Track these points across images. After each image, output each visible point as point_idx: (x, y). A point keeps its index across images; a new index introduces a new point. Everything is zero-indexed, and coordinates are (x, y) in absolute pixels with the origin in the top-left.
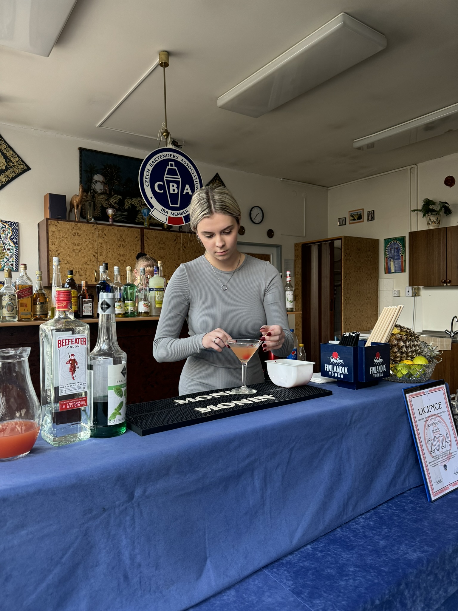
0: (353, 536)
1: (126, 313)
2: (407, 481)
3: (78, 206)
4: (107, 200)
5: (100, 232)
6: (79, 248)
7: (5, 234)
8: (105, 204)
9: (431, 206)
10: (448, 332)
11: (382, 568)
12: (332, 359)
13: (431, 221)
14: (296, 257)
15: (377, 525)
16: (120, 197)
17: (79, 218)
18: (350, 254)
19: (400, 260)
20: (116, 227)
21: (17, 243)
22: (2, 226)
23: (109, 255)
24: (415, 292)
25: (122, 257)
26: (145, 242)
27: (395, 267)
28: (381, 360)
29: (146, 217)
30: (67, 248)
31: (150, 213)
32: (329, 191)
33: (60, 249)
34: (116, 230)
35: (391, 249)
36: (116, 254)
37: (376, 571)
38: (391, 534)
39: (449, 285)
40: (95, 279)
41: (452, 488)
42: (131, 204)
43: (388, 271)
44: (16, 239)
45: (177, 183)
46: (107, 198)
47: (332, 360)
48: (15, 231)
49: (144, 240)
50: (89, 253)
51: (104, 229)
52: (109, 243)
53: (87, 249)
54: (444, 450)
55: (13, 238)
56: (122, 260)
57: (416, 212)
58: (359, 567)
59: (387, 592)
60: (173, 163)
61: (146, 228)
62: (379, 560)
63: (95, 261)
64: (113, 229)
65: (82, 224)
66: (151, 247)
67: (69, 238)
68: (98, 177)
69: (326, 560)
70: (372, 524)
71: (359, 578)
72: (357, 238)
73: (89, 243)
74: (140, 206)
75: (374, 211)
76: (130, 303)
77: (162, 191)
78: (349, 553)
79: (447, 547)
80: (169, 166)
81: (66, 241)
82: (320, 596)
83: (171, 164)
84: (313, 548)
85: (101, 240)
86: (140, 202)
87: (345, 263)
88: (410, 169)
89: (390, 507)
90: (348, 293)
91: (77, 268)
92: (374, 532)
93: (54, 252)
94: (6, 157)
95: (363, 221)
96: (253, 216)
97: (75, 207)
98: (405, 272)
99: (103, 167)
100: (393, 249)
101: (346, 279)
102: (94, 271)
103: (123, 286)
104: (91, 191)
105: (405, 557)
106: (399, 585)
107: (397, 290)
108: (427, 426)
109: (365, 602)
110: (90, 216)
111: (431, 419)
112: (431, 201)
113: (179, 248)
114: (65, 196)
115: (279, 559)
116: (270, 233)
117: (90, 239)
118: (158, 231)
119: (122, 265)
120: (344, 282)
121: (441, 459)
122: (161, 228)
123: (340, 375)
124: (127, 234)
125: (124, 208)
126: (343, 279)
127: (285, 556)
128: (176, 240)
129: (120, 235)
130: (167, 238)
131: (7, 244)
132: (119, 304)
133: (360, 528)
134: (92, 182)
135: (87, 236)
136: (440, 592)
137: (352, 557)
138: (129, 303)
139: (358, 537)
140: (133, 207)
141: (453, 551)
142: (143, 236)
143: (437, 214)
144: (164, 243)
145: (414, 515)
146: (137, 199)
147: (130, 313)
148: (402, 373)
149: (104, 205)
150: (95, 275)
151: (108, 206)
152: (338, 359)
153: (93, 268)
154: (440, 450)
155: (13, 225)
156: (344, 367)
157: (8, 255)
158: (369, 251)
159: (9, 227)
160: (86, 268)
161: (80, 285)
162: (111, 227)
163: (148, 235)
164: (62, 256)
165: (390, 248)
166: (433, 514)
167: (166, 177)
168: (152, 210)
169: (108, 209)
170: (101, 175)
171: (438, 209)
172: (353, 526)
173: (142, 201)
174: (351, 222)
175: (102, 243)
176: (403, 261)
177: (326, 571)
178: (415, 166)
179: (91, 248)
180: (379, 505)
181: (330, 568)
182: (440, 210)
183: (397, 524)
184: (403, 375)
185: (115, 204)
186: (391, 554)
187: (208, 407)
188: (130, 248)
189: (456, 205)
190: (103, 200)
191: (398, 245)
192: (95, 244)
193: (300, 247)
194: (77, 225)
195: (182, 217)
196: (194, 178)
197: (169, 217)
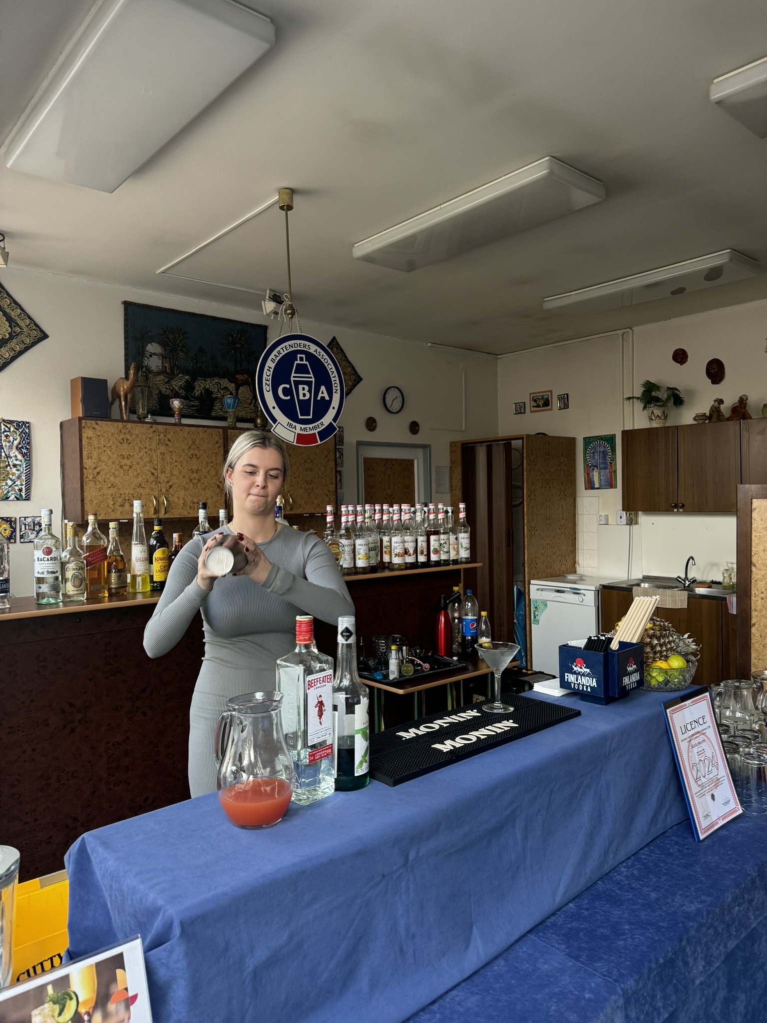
0: (618, 890)
2: (669, 816)
3: (126, 396)
4: (167, 382)
5: (162, 435)
6: (128, 462)
7: (9, 442)
8: (165, 390)
9: (654, 392)
10: (681, 580)
11: (660, 924)
12: (575, 666)
13: (654, 416)
14: (452, 462)
15: (642, 874)
16: (187, 377)
17: (127, 415)
18: (534, 461)
19: (608, 471)
20: (185, 427)
21: (28, 456)
22: (4, 429)
23: (176, 472)
24: (631, 518)
25: (195, 473)
27: (601, 480)
28: (634, 666)
29: (231, 410)
30: (110, 463)
32: (499, 362)
33: (101, 465)
34: (185, 433)
35: (594, 453)
36: (186, 470)
37: (654, 927)
38: (660, 883)
39: (681, 510)
40: (155, 510)
41: (721, 823)
42: (205, 388)
43: (590, 485)
44: (26, 448)
45: (309, 384)
46: (167, 380)
47: (575, 669)
48: (24, 436)
50: (145, 470)
51: (168, 431)
52: (175, 452)
53: (141, 463)
54: (711, 776)
55: (22, 447)
56: (195, 479)
57: (631, 400)
58: (635, 924)
59: (670, 949)
60: (304, 356)
61: (228, 428)
62: (655, 915)
63: (154, 483)
64: (181, 430)
65: (133, 425)
67: (114, 447)
68: (152, 348)
69: (596, 918)
70: (636, 873)
71: (637, 936)
73: (145, 454)
74: (219, 392)
75: (567, 394)
77: (289, 398)
78: (619, 909)
79: (726, 895)
80: (297, 361)
81: (109, 452)
82: (601, 958)
83: (300, 357)
84: (577, 907)
85: (162, 449)
86: (218, 385)
87: (528, 475)
88: (623, 335)
89: (654, 851)
90: (533, 520)
91: (127, 494)
92: (641, 883)
93: (90, 470)
94: (9, 319)
95: (551, 409)
96: (389, 402)
97: (122, 399)
98: (616, 487)
99: (161, 332)
100: (597, 453)
101: (530, 499)
102: (153, 496)
104: (142, 369)
105: (682, 909)
106: (681, 940)
107: (603, 514)
108: (691, 747)
109: (650, 962)
110: (143, 411)
111: (695, 738)
112: (654, 385)
114: (106, 380)
115: (542, 922)
116: (414, 428)
117: (146, 448)
119: (195, 487)
120: (527, 504)
121: (708, 788)
123: (587, 688)
124: (203, 438)
125: (193, 394)
126: (525, 499)
127: (548, 918)
129: (192, 440)
131: (12, 457)
133: (624, 879)
134: (145, 355)
135: (141, 443)
136: (721, 948)
137: (624, 913)
139: (624, 890)
140: (208, 392)
141: (732, 900)
142: (227, 440)
143: (662, 405)
145: (683, 860)
146: (213, 380)
148: (657, 680)
149: (164, 390)
150: (155, 503)
151: (168, 392)
152: (583, 668)
153: (152, 493)
154: (707, 776)
155: (22, 427)
156: (591, 679)
157: (13, 474)
158: (562, 455)
159: (15, 430)
160: (140, 494)
161: (130, 521)
162: (178, 429)
164: (103, 475)
165: (592, 452)
166: (704, 856)
167: (294, 377)
168: (274, 426)
169: (173, 399)
170: (158, 343)
171: (665, 396)
172: (615, 877)
173: (222, 384)
174: (533, 409)
175: (164, 454)
176: (612, 472)
177: (599, 931)
178: (628, 330)
179: (147, 461)
180: (640, 850)
181: (602, 927)
182: (667, 399)
183: (665, 871)
184: (659, 682)
185: (181, 388)
186: (666, 907)
187: (445, 742)
188: (207, 459)
189: (691, 392)
190: (162, 383)
191: (604, 447)
192: (154, 455)
193: (459, 447)
194: (125, 426)
195: (315, 433)
196: (332, 376)
197: (298, 434)
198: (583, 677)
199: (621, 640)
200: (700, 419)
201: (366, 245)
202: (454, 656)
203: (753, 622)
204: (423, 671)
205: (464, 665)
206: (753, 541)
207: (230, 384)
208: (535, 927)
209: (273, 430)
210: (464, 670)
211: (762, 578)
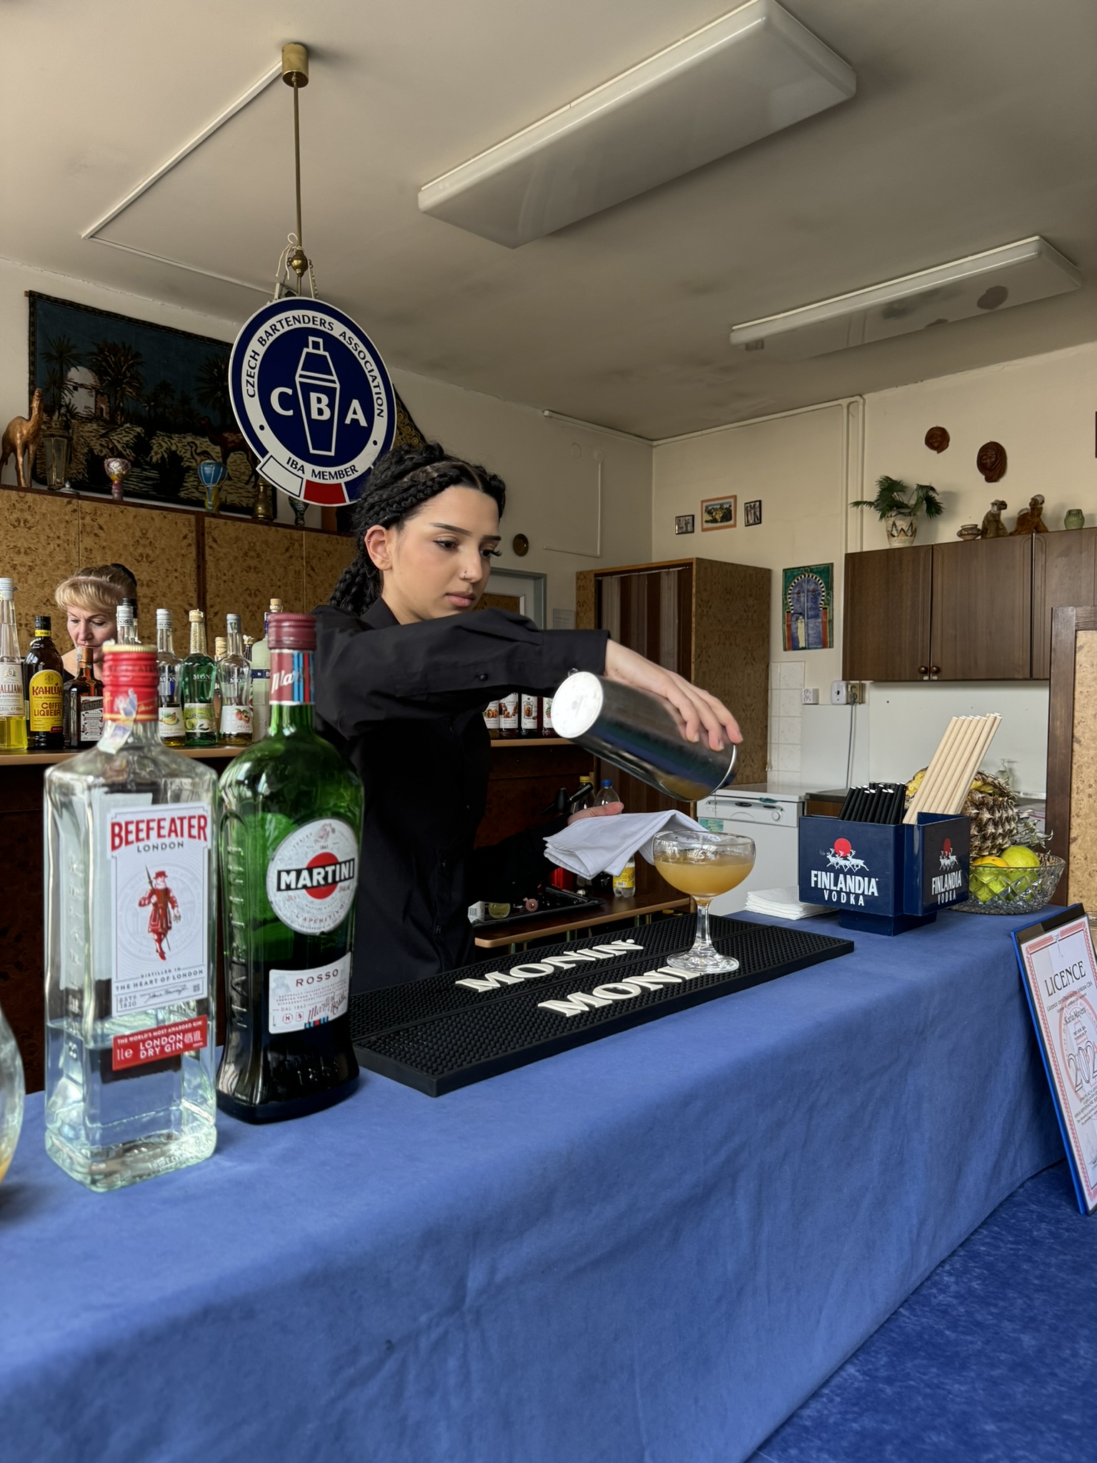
0: (948, 1329)
1: (189, 736)
3: (25, 447)
4: (103, 436)
5: (88, 519)
6: (27, 560)
8: (99, 448)
9: (896, 494)
11: (1065, 1417)
12: (834, 856)
13: (897, 530)
14: (580, 604)
15: (991, 1289)
16: (138, 429)
17: (28, 480)
19: (820, 620)
20: (129, 508)
24: (854, 694)
26: (208, 550)
27: (808, 634)
28: (953, 858)
29: (211, 486)
31: (257, 469)
32: (654, 450)
34: (131, 516)
35: (798, 593)
37: (1054, 1426)
38: (1036, 1311)
39: (935, 678)
42: (169, 450)
43: (792, 643)
45: (330, 392)
46: (104, 431)
47: (833, 860)
49: (204, 545)
51: (99, 512)
52: (111, 549)
53: (50, 564)
57: (860, 506)
58: (1007, 1420)
60: (321, 341)
61: (208, 515)
64: (122, 512)
65: (37, 496)
66: (224, 564)
67: (1, 533)
68: (78, 374)
69: (914, 1405)
70: (976, 1287)
71: (1021, 1453)
72: (725, 563)
73: (57, 549)
74: (193, 458)
75: (760, 501)
76: (201, 709)
77: (290, 413)
78: (962, 1379)
80: (308, 347)
83: (313, 342)
84: (865, 1373)
85: (88, 541)
86: (192, 447)
87: (698, 624)
88: (848, 407)
89: (999, 1236)
91: (24, 614)
92: (993, 1310)
95: (734, 526)
97: (19, 451)
98: (831, 647)
99: (95, 350)
100: (804, 592)
101: (701, 661)
103: (180, 662)
104: (59, 410)
107: (811, 688)
108: (1064, 1022)
110: (57, 477)
111: (1069, 1005)
112: (896, 482)
113: (297, 569)
116: (520, 545)
117: (59, 537)
118: (243, 525)
120: (695, 669)
122: (249, 517)
123: (857, 899)
124: (161, 528)
125: (148, 459)
126: (693, 660)
127: (804, 1405)
128: (291, 549)
129: (141, 530)
130: (266, 542)
132: (171, 710)
133: (955, 1301)
134: (64, 386)
135: (51, 529)
137: (975, 1389)
138: (197, 707)
139: (960, 1329)
140: (174, 457)
142: (203, 535)
143: (910, 513)
144: (258, 556)
145: (1065, 1254)
146: (184, 438)
147: (198, 735)
148: (991, 891)
149: (97, 449)
151: (105, 451)
152: (850, 858)
154: (1092, 1081)
156: (866, 879)
158: (751, 596)
162: (116, 509)
163: (216, 533)
165: (796, 591)
167: (301, 376)
168: (263, 461)
169: (110, 460)
170: (89, 369)
171: (913, 502)
172: (935, 1297)
173: (198, 445)
174: (706, 525)
175: (91, 550)
176: (825, 622)
177: (927, 1440)
178: (857, 398)
179: (61, 561)
180: (972, 1234)
181: (934, 1428)
182: (916, 505)
183: (1036, 1282)
184: (995, 894)
185: (128, 448)
186: (1065, 1372)
187: (569, 997)
188: (167, 564)
189: (952, 496)
190: (94, 437)
191: (815, 583)
192: (74, 551)
193: (591, 580)
194: (22, 498)
195: (340, 484)
196: (372, 385)
197: (307, 481)
198: (848, 877)
199: (924, 811)
200: (968, 534)
201: (441, 186)
202: (580, 888)
203: (1073, 835)
204: (526, 911)
205: (596, 902)
206: (1076, 700)
207: (213, 446)
208: (777, 1431)
209: (261, 469)
210: (595, 910)
211: (1090, 761)
